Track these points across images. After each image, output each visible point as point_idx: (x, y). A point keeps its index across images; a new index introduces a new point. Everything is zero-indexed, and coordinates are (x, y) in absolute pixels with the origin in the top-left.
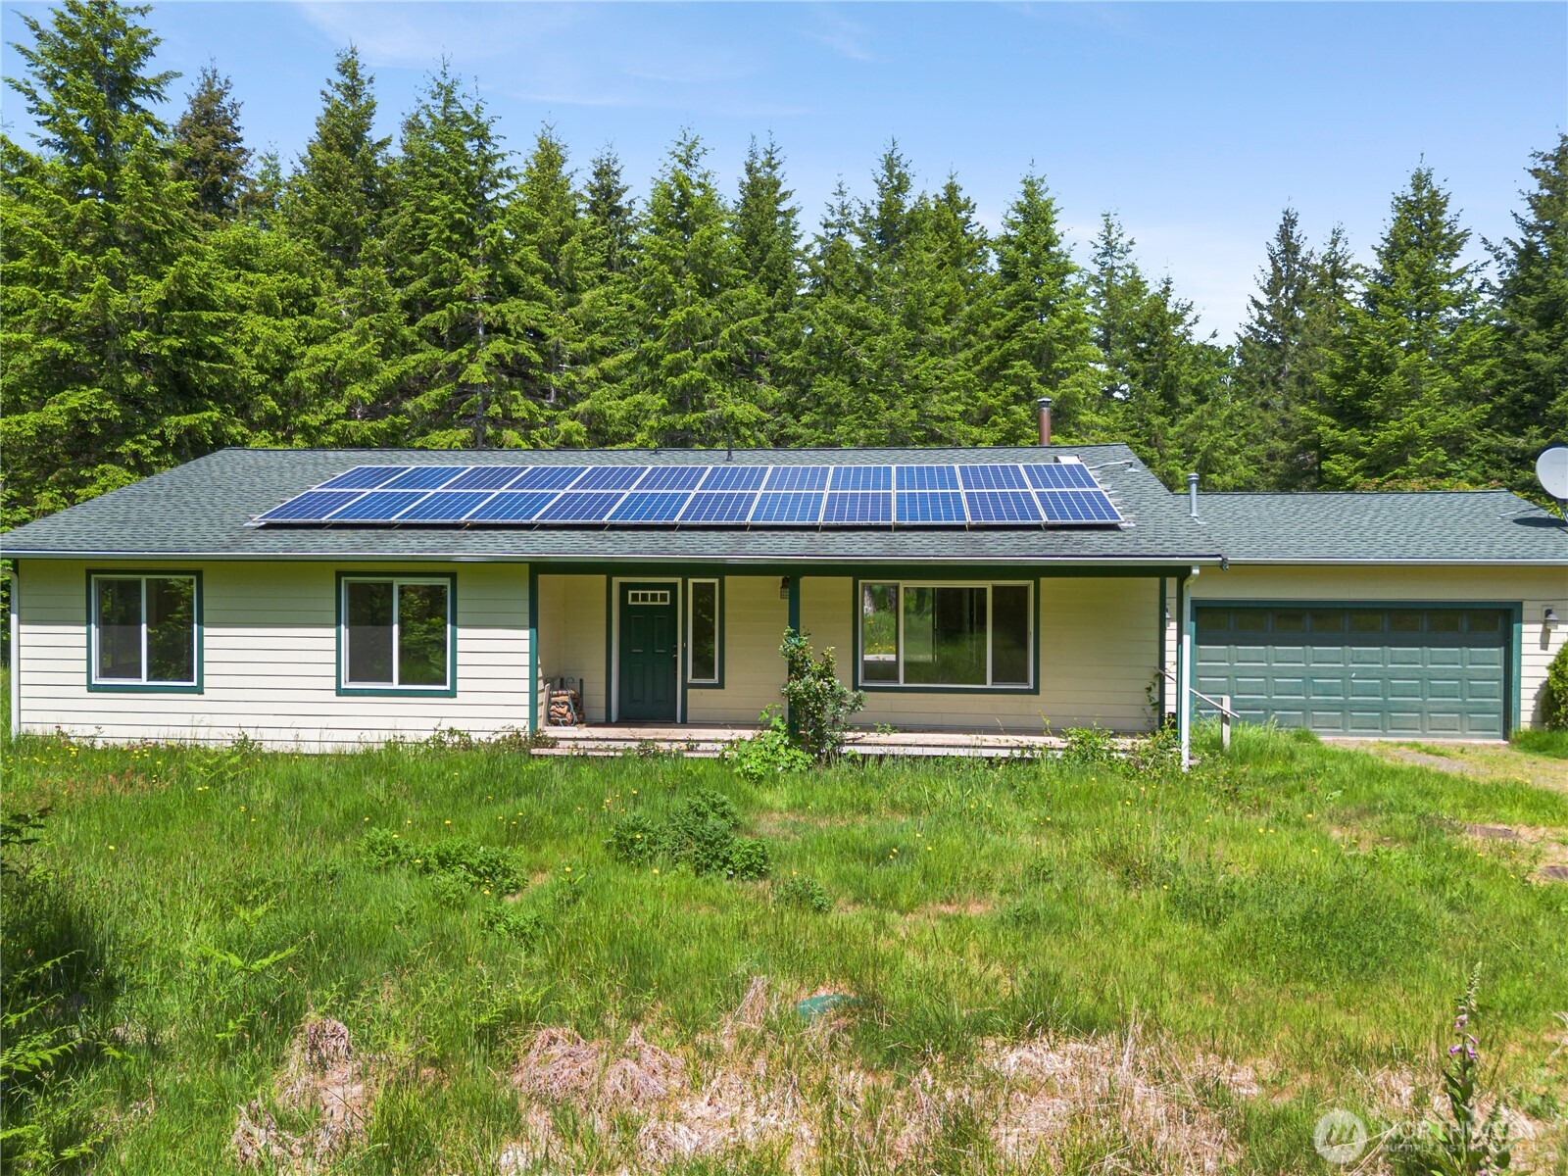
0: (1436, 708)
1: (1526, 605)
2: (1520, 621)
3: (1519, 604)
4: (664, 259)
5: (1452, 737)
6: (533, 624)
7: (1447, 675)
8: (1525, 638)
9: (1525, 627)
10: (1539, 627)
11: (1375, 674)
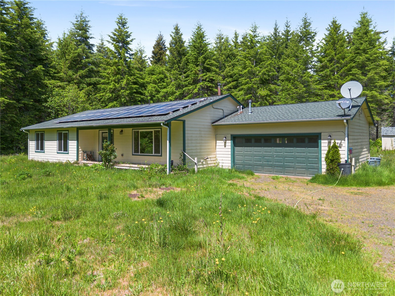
0: (298, 167)
1: (322, 134)
2: (321, 139)
3: (320, 134)
4: (245, 57)
5: (304, 176)
6: (78, 140)
7: (301, 157)
8: (322, 145)
9: (322, 141)
10: (327, 141)
11: (281, 156)
